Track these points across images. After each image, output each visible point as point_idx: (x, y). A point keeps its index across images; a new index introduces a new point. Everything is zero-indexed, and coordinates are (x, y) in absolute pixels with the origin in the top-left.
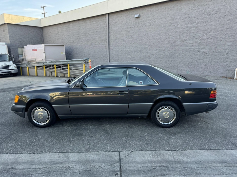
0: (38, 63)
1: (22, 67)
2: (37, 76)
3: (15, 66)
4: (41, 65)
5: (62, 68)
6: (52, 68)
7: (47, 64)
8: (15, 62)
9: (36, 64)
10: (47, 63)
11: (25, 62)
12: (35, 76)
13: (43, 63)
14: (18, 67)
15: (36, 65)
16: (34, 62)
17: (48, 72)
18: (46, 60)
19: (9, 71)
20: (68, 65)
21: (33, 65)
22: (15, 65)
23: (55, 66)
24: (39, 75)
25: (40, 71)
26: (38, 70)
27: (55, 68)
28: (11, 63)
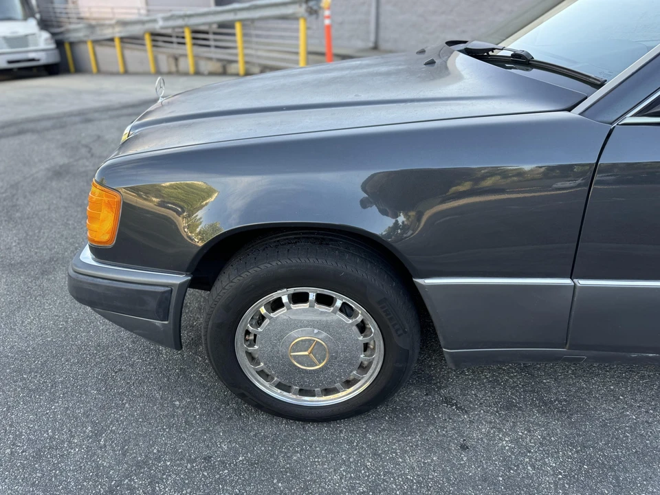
0: (124, 23)
1: (72, 44)
2: (126, 72)
3: (46, 40)
4: (136, 30)
5: (215, 40)
6: (179, 43)
7: (159, 26)
8: (44, 25)
9: (117, 29)
10: (155, 21)
11: (79, 23)
12: (116, 74)
13: (143, 22)
14: (60, 44)
15: (118, 32)
16: (107, 22)
17: (163, 59)
18: (148, 11)
19: (31, 55)
20: (238, 26)
21: (108, 33)
22: (45, 35)
23: (188, 35)
24: (131, 68)
25: (133, 54)
26: (128, 53)
27: (188, 40)
28: (31, 26)
